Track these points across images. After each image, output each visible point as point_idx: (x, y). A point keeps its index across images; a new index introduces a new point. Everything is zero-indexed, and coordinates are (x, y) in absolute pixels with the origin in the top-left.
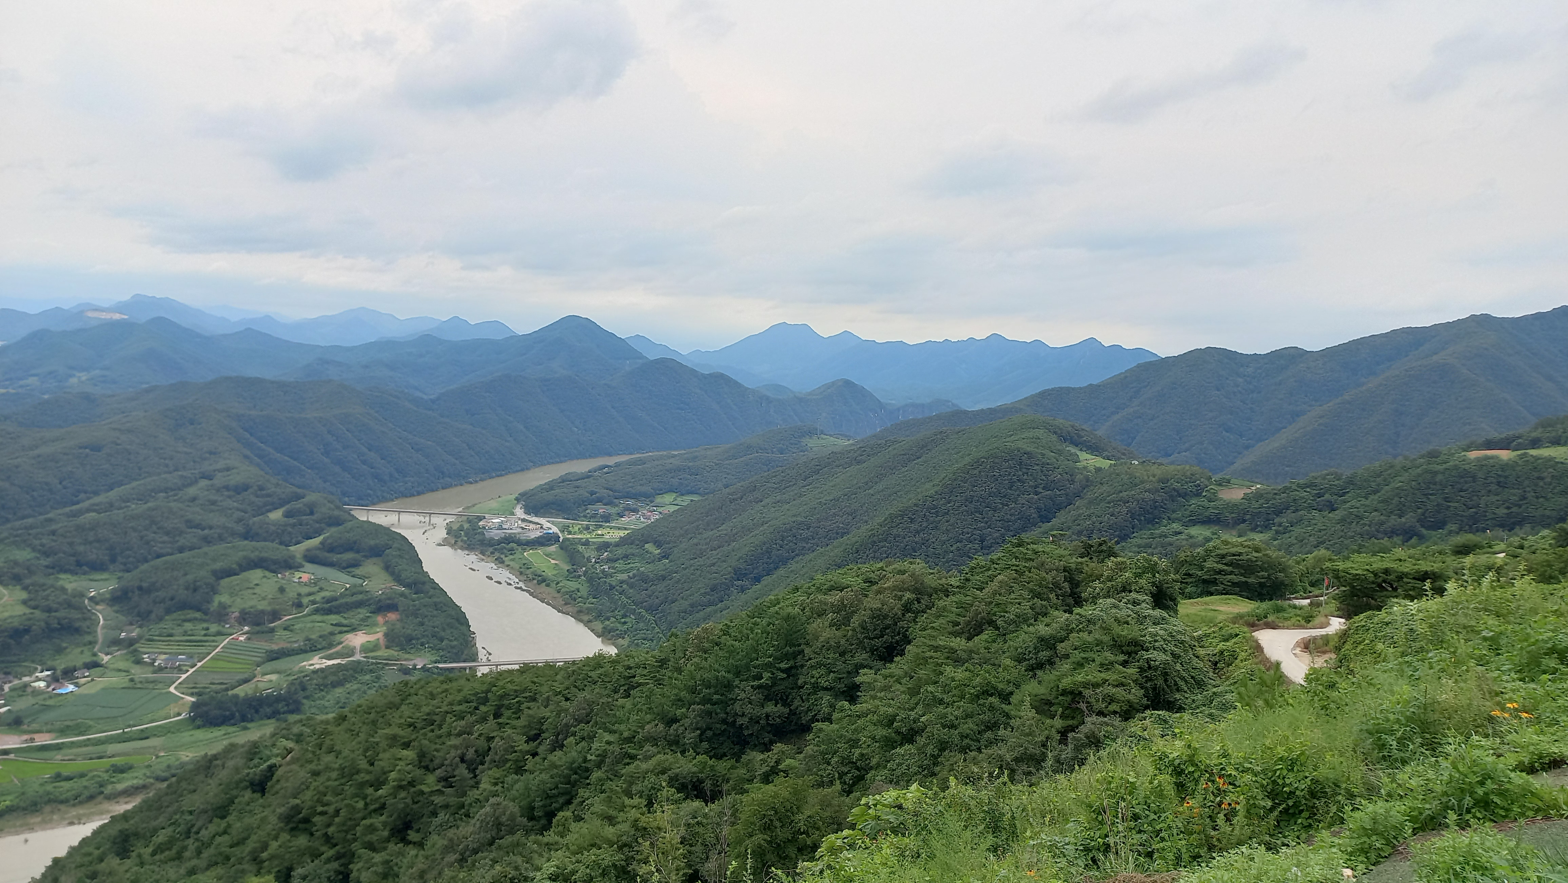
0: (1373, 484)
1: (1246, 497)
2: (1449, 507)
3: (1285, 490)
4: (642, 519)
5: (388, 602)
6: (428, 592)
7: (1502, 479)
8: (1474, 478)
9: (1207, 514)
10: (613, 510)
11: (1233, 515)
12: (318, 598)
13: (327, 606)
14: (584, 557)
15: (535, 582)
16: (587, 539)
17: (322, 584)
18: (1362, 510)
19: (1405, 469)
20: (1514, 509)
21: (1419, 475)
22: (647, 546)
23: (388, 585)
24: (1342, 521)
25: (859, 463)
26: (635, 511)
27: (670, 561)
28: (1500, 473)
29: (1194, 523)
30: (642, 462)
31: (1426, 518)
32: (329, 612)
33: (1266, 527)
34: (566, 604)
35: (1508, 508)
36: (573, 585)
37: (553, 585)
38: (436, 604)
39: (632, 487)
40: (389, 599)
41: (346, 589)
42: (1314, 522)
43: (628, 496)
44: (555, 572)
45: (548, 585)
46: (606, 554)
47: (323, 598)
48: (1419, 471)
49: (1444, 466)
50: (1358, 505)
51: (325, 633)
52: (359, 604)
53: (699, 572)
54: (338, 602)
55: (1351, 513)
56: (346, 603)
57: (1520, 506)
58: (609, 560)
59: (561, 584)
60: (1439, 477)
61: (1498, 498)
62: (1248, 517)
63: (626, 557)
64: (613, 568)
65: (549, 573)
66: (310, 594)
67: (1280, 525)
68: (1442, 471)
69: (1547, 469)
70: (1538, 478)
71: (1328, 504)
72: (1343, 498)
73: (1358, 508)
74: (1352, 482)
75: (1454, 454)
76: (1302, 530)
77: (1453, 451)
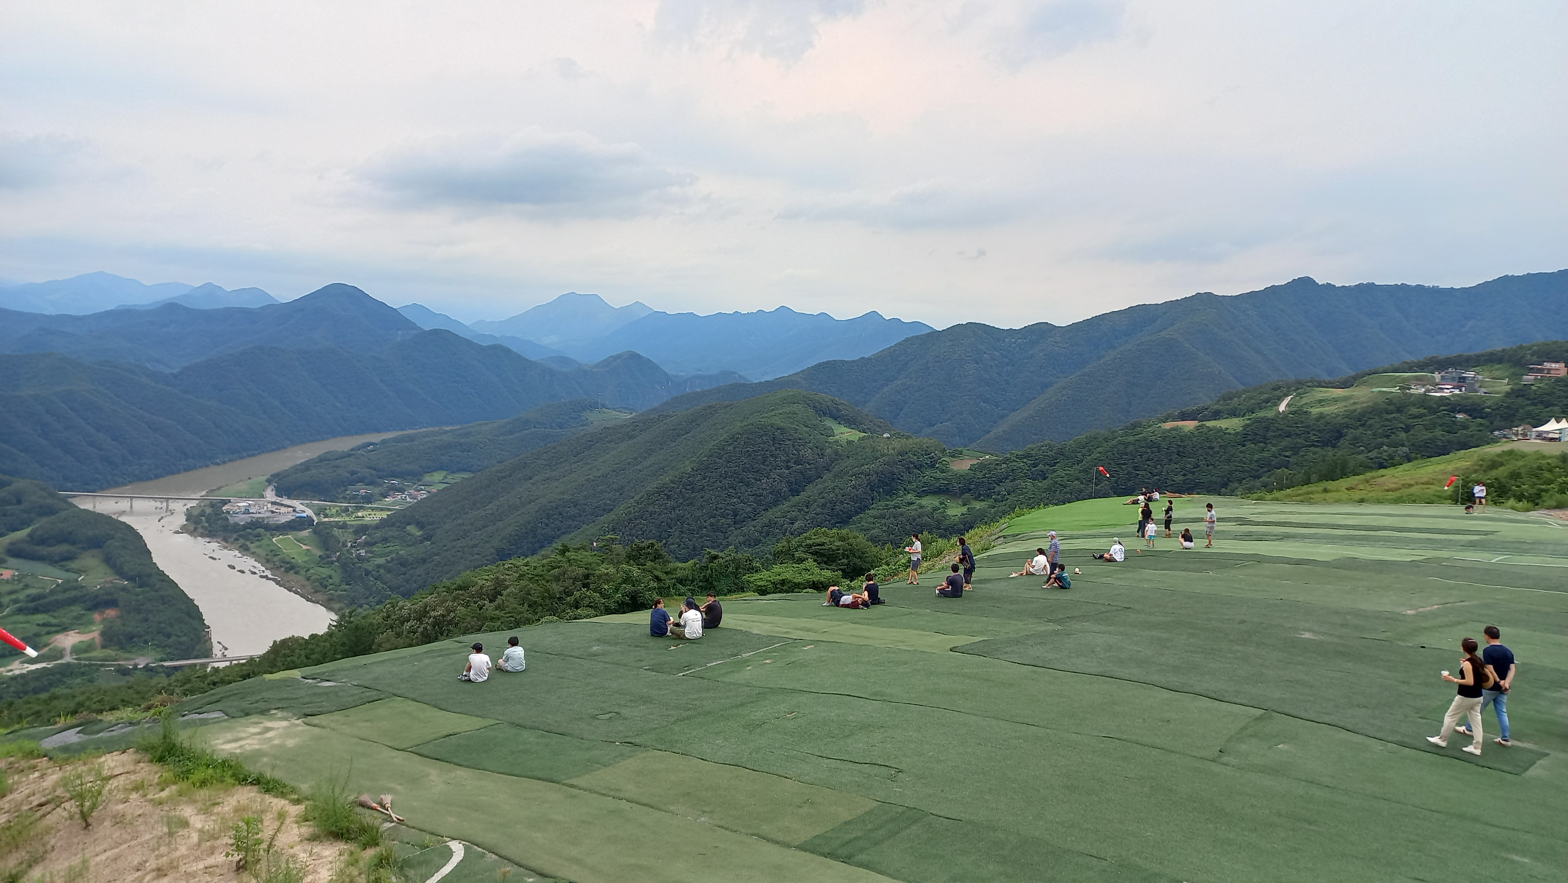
0: (1078, 455)
1: (974, 469)
2: (1138, 475)
3: (1006, 461)
4: (408, 500)
5: (106, 597)
6: (154, 585)
7: (1181, 449)
8: (1159, 448)
9: (937, 485)
10: (377, 490)
11: (960, 485)
12: (22, 596)
13: (31, 605)
14: (339, 542)
15: (283, 569)
16: (345, 523)
17: (27, 580)
18: (1065, 479)
19: (1105, 440)
20: (1190, 476)
21: (1115, 446)
22: (408, 528)
23: (109, 579)
24: (1048, 490)
25: (631, 438)
26: (401, 490)
27: (433, 543)
28: (1179, 443)
29: (926, 493)
30: (411, 438)
31: (1118, 485)
32: (36, 611)
33: (989, 496)
34: (316, 592)
35: (1184, 475)
36: (325, 571)
37: (303, 572)
38: (162, 598)
39: (397, 466)
40: (107, 594)
41: (58, 585)
42: (1025, 491)
43: (394, 475)
44: (306, 559)
45: (296, 573)
46: (364, 537)
47: (28, 596)
48: (1114, 442)
49: (1138, 437)
50: (1063, 475)
51: (30, 634)
52: (72, 601)
53: (460, 554)
54: (45, 600)
55: (1056, 483)
56: (57, 601)
57: (1194, 473)
58: (367, 544)
59: (312, 571)
60: (1131, 448)
61: (1177, 466)
62: (973, 487)
63: (385, 540)
64: (371, 552)
65: (300, 560)
66: (11, 592)
68: (1133, 442)
69: (1216, 439)
70: (1209, 448)
71: (1041, 473)
72: (1054, 467)
73: (1062, 477)
74: (1061, 453)
75: (1152, 425)
76: (1016, 498)
77: (1151, 423)
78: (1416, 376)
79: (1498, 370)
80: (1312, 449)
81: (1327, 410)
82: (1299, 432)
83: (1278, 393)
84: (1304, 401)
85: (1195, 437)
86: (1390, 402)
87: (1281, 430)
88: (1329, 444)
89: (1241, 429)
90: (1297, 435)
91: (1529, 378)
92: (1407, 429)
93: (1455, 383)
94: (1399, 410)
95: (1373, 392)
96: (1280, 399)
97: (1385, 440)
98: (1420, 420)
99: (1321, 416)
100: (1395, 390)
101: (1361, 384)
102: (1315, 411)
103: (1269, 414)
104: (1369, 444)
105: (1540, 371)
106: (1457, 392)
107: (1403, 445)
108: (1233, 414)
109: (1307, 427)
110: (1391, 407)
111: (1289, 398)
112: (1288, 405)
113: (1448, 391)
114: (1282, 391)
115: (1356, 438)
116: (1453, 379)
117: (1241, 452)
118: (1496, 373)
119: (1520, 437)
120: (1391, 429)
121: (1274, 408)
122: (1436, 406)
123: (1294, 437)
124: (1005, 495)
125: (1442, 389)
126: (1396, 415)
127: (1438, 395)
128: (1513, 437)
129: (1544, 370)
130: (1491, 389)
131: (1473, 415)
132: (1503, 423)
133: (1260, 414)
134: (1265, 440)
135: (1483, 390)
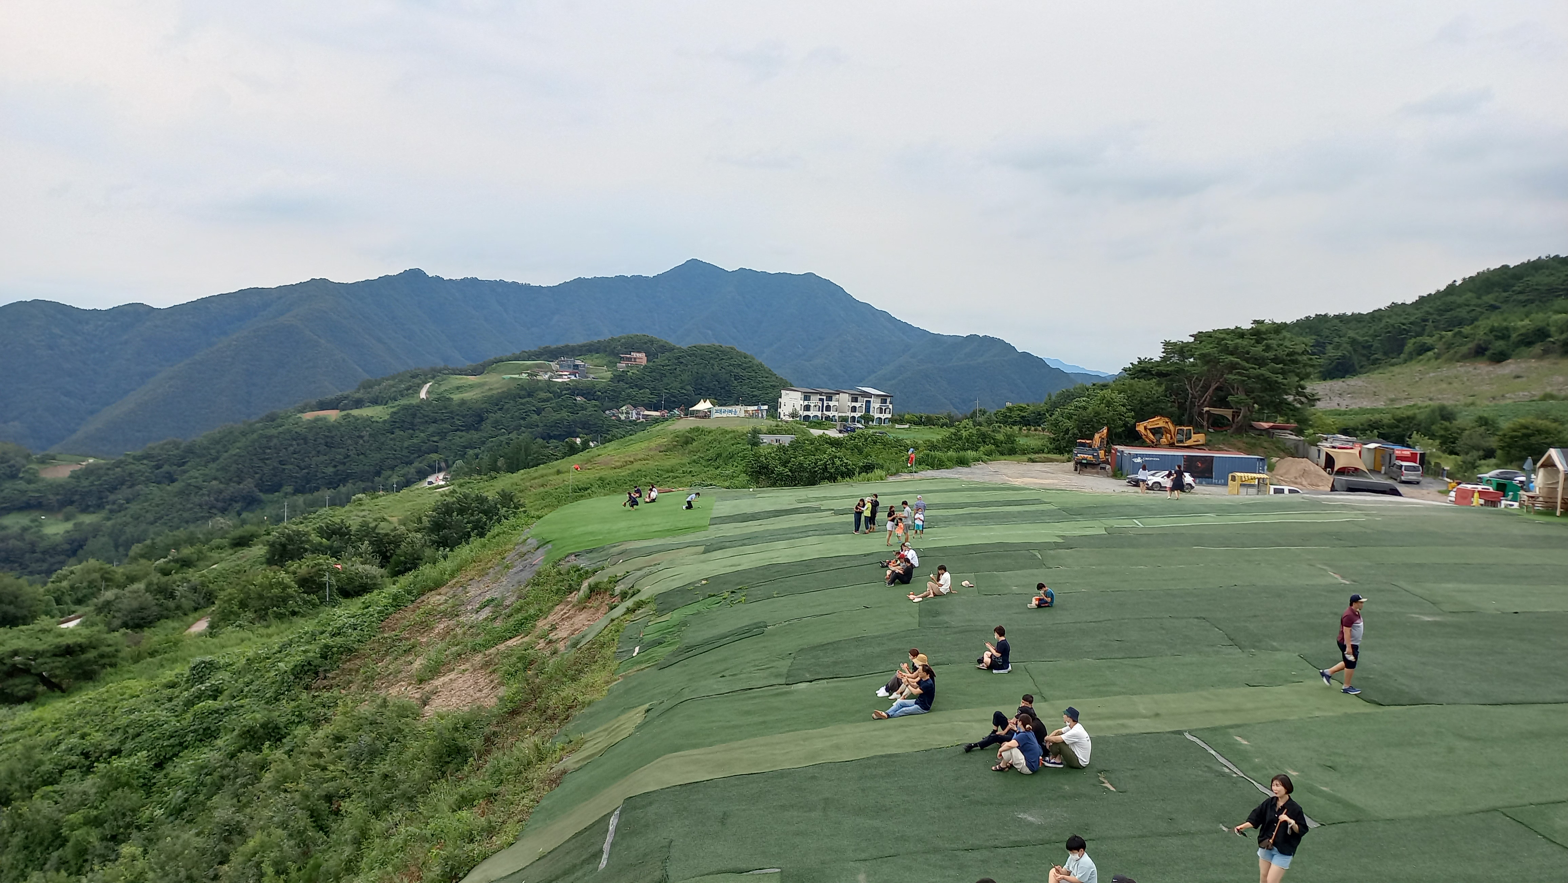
0: (213, 452)
1: (75, 476)
2: (284, 469)
3: (118, 464)
7: (329, 440)
8: (305, 440)
9: (23, 499)
11: (59, 497)
18: (200, 480)
19: (244, 434)
20: (341, 467)
21: (256, 441)
24: (181, 493)
28: (327, 434)
31: (263, 482)
33: (100, 507)
35: (335, 466)
42: (150, 497)
48: (255, 436)
49: (280, 429)
50: (197, 475)
55: (189, 485)
57: (344, 464)
60: (274, 441)
61: (326, 458)
62: (76, 497)
67: (114, 503)
68: (276, 435)
69: (365, 428)
70: (358, 437)
71: (167, 475)
72: (183, 468)
73: (196, 478)
74: (190, 451)
75: (290, 416)
76: (139, 507)
77: (289, 414)
78: (536, 364)
79: (596, 359)
80: (458, 433)
81: (467, 395)
82: (443, 418)
83: (417, 381)
84: (443, 388)
85: (343, 426)
86: (521, 387)
87: (427, 416)
88: (472, 427)
89: (388, 417)
90: (442, 420)
91: (622, 366)
92: (538, 412)
93: (571, 370)
94: (530, 395)
95: (504, 379)
96: (420, 386)
97: (522, 422)
98: (548, 403)
99: (463, 402)
100: (524, 376)
101: (491, 371)
102: (456, 397)
103: (414, 401)
104: (509, 426)
105: (629, 359)
106: (573, 377)
107: (537, 426)
108: (375, 402)
109: (451, 412)
110: (523, 392)
111: (428, 385)
112: (428, 392)
113: (566, 377)
114: (421, 379)
115: (496, 422)
116: (569, 367)
117: (391, 439)
118: (597, 361)
119: (625, 415)
120: (526, 412)
121: (415, 395)
122: (559, 391)
123: (439, 422)
124: (123, 504)
125: (561, 375)
126: (527, 399)
127: (560, 380)
128: (620, 415)
129: (631, 358)
130: (597, 375)
131: (589, 398)
132: (611, 404)
133: (403, 402)
134: (413, 427)
135: (592, 376)
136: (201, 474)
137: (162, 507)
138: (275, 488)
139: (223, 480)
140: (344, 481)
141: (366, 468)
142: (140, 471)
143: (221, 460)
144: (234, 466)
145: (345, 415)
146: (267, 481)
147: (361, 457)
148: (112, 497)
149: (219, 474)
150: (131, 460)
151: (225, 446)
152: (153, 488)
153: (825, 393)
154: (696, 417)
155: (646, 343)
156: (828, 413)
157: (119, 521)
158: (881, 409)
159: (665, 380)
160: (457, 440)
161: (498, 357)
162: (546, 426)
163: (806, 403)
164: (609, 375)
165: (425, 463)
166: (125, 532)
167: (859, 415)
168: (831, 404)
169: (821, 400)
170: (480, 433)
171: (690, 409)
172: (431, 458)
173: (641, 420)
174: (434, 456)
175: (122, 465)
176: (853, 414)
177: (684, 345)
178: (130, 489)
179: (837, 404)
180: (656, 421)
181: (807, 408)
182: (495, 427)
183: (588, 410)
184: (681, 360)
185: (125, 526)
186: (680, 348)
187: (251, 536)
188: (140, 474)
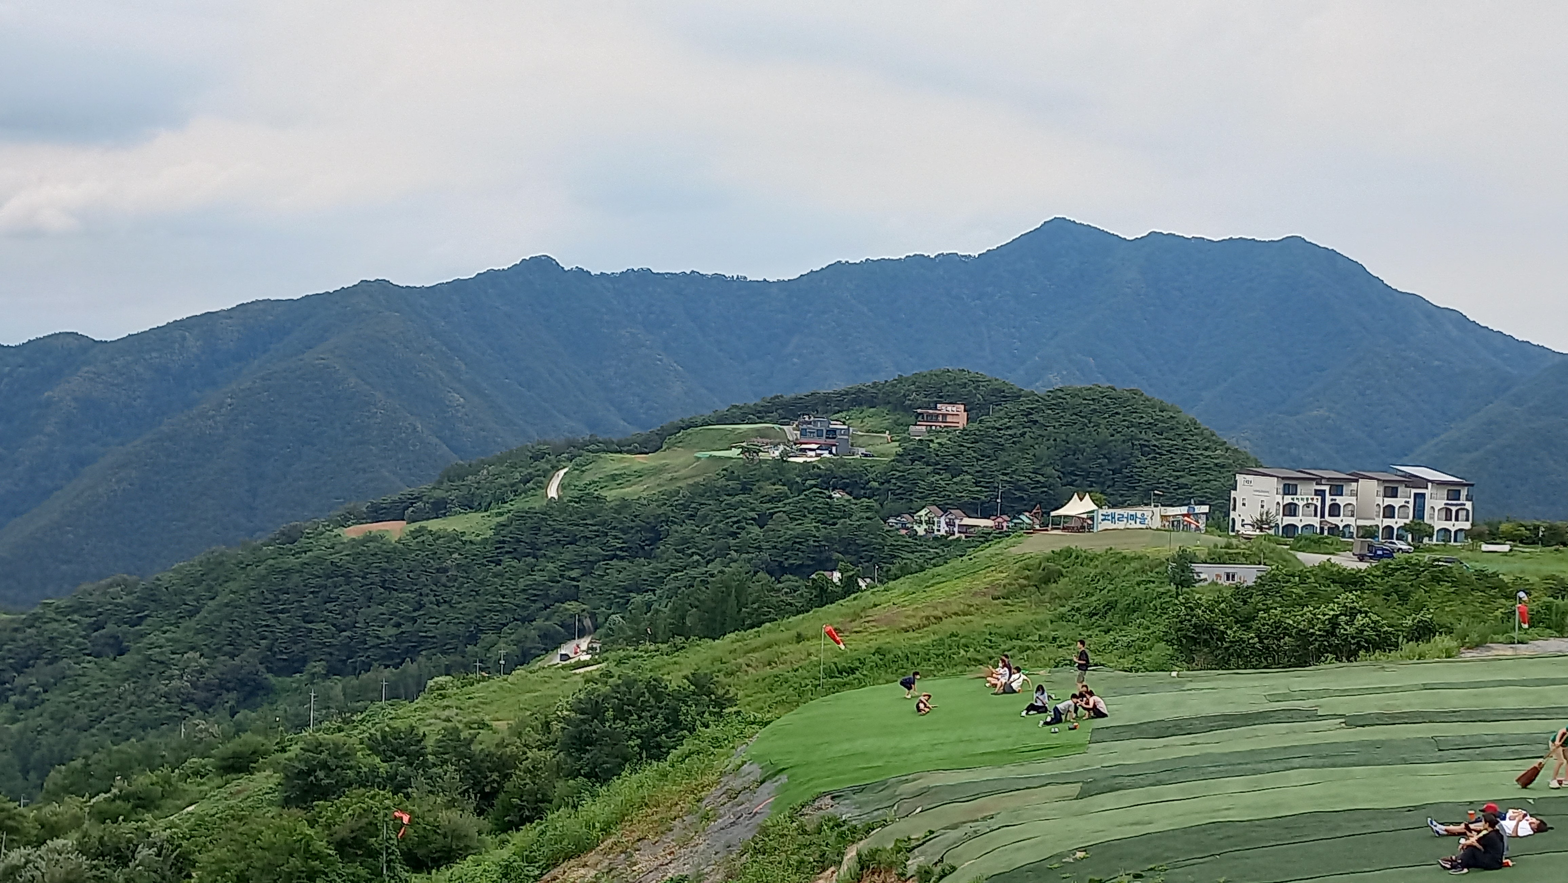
0: (189, 598)
2: (310, 631)
3: (34, 621)
7: (388, 576)
8: (347, 576)
18: (167, 649)
19: (243, 566)
21: (264, 578)
24: (132, 674)
28: (384, 565)
31: (274, 654)
35: (398, 625)
42: (84, 680)
48: (262, 569)
49: (305, 557)
50: (162, 641)
55: (149, 658)
60: (294, 578)
61: (383, 609)
67: (23, 691)
68: (299, 568)
69: (451, 553)
70: (438, 570)
71: (111, 641)
72: (138, 628)
73: (161, 647)
74: (152, 596)
75: (323, 533)
76: (62, 699)
77: (321, 528)
78: (758, 430)
79: (874, 418)
80: (614, 562)
81: (630, 491)
82: (588, 534)
83: (543, 465)
84: (587, 478)
85: (413, 551)
86: (730, 475)
87: (559, 531)
88: (641, 552)
89: (491, 532)
90: (586, 538)
91: (917, 429)
92: (761, 521)
93: (822, 440)
94: (745, 489)
95: (698, 459)
96: (548, 475)
97: (732, 541)
98: (780, 504)
99: (624, 504)
101: (674, 445)
102: (612, 494)
103: (537, 504)
104: (706, 550)
105: (934, 418)
106: (826, 454)
107: (759, 549)
108: (468, 505)
109: (603, 523)
110: (734, 484)
111: (562, 473)
112: (562, 486)
113: (813, 453)
114: (548, 461)
115: (685, 540)
116: (819, 434)
117: (496, 575)
118: (870, 423)
119: (924, 526)
120: (738, 522)
121: (540, 492)
122: (798, 479)
123: (582, 542)
124: (37, 693)
125: (805, 450)
126: (741, 497)
127: (800, 460)
128: (916, 527)
129: (938, 415)
130: (870, 448)
131: (855, 493)
132: (898, 505)
133: (519, 504)
134: (534, 550)
135: (863, 450)
136: (168, 640)
137: (101, 699)
138: (294, 666)
139: (206, 650)
140: (412, 652)
141: (453, 629)
142: (67, 634)
143: (203, 613)
144: (226, 624)
145: (416, 531)
146: (281, 652)
147: (445, 607)
148: (20, 681)
149: (200, 639)
150: (53, 615)
151: (210, 588)
152: (89, 664)
153: (1329, 479)
154: (1064, 529)
155: (965, 385)
156: (1334, 520)
157: (31, 723)
158: (1448, 511)
159: (1003, 457)
160: (613, 576)
161: (686, 418)
162: (775, 547)
163: (1288, 499)
164: (894, 448)
165: (556, 619)
166: (39, 744)
167: (1402, 522)
168: (1340, 500)
169: (1320, 493)
170: (654, 563)
171: (1053, 514)
172: (567, 610)
173: (957, 535)
174: (572, 606)
175: (37, 624)
176: (1388, 522)
177: (1040, 389)
178: (50, 667)
179: (1353, 500)
180: (986, 537)
181: (1291, 510)
182: (682, 551)
183: (854, 518)
184: (1035, 417)
185: (39, 733)
186: (1033, 393)
187: (254, 753)
188: (67, 639)
